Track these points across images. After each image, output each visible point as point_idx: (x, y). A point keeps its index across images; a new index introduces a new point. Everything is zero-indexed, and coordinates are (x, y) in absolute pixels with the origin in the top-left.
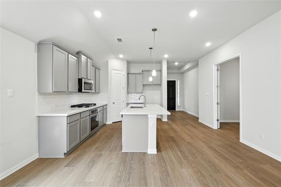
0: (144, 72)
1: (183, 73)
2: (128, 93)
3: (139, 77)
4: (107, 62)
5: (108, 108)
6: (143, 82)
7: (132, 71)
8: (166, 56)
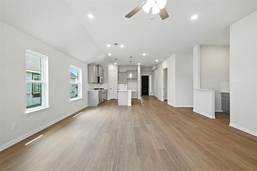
0: (128, 72)
1: (153, 71)
2: (118, 83)
3: (125, 75)
4: (108, 67)
5: (108, 91)
6: (127, 78)
7: (121, 71)
8: (139, 64)
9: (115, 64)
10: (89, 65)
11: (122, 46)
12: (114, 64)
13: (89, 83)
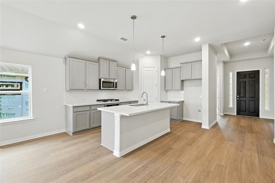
0: (182, 65)
6: (181, 77)
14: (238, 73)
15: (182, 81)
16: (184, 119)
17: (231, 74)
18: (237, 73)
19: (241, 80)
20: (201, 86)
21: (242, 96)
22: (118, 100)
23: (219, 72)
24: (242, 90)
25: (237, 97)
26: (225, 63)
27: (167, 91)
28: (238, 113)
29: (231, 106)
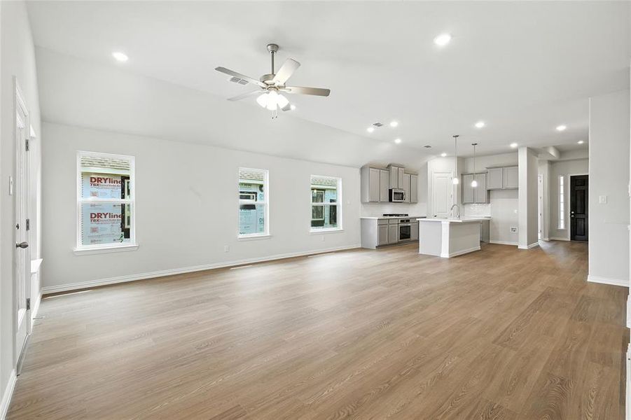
0: (489, 170)
4: (427, 165)
6: (487, 186)
9: (444, 155)
10: (362, 169)
11: (394, 124)
12: (441, 157)
13: (363, 203)
14: (573, 178)
15: (489, 191)
16: (491, 242)
17: (562, 178)
18: (571, 177)
19: (577, 188)
20: (518, 198)
21: (579, 211)
22: (407, 215)
23: (542, 175)
24: (579, 203)
25: (571, 214)
26: (551, 163)
27: (464, 204)
28: (573, 238)
29: (562, 226)
